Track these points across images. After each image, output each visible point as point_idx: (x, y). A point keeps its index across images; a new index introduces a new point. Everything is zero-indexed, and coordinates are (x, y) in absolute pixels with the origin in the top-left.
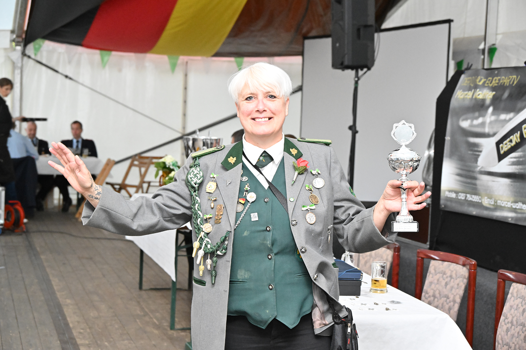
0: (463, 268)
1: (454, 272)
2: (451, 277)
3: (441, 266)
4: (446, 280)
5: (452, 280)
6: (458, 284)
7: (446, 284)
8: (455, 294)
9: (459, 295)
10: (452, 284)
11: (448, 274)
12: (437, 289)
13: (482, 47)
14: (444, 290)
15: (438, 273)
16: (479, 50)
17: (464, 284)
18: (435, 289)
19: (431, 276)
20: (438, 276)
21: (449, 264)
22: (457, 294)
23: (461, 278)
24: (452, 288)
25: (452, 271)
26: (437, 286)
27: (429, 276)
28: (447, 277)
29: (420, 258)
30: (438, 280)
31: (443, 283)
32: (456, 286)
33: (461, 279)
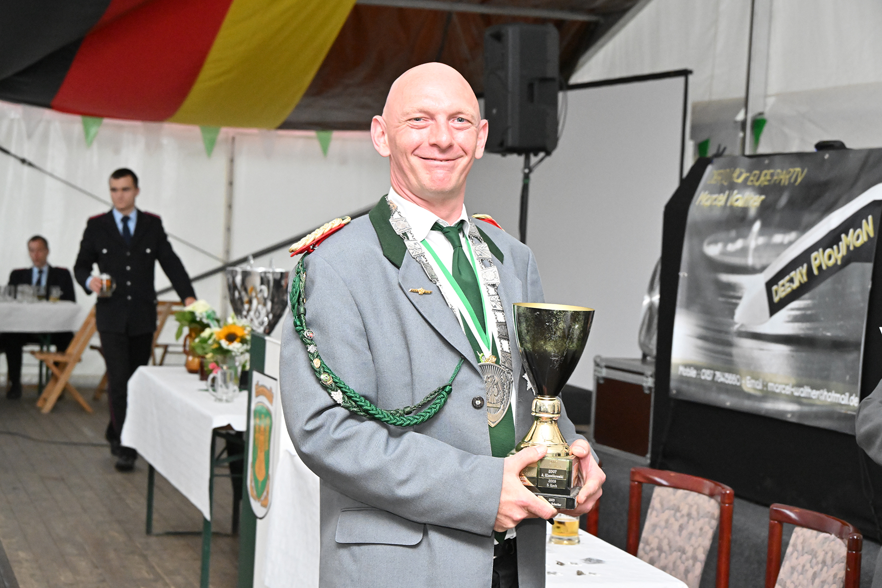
0: (709, 501)
1: (695, 507)
2: (689, 515)
3: (672, 497)
4: (681, 521)
5: (691, 522)
6: (701, 529)
7: (681, 528)
8: (696, 545)
9: (703, 547)
10: (690, 528)
11: (685, 511)
12: (665, 537)
13: (740, 117)
14: (678, 538)
15: (667, 509)
16: (736, 122)
17: (712, 528)
18: (662, 536)
19: (654, 513)
20: (667, 514)
21: (686, 493)
22: (699, 546)
23: (707, 517)
24: (691, 534)
25: (691, 506)
26: (665, 531)
27: (651, 514)
28: (682, 516)
29: (636, 483)
30: (667, 521)
31: (676, 526)
32: (698, 532)
33: (707, 520)
